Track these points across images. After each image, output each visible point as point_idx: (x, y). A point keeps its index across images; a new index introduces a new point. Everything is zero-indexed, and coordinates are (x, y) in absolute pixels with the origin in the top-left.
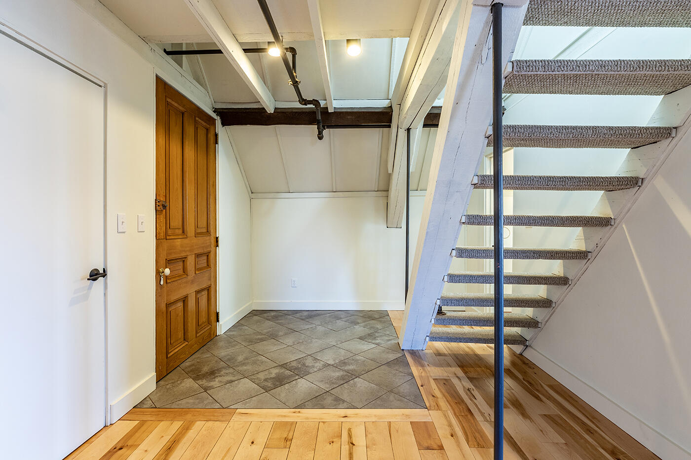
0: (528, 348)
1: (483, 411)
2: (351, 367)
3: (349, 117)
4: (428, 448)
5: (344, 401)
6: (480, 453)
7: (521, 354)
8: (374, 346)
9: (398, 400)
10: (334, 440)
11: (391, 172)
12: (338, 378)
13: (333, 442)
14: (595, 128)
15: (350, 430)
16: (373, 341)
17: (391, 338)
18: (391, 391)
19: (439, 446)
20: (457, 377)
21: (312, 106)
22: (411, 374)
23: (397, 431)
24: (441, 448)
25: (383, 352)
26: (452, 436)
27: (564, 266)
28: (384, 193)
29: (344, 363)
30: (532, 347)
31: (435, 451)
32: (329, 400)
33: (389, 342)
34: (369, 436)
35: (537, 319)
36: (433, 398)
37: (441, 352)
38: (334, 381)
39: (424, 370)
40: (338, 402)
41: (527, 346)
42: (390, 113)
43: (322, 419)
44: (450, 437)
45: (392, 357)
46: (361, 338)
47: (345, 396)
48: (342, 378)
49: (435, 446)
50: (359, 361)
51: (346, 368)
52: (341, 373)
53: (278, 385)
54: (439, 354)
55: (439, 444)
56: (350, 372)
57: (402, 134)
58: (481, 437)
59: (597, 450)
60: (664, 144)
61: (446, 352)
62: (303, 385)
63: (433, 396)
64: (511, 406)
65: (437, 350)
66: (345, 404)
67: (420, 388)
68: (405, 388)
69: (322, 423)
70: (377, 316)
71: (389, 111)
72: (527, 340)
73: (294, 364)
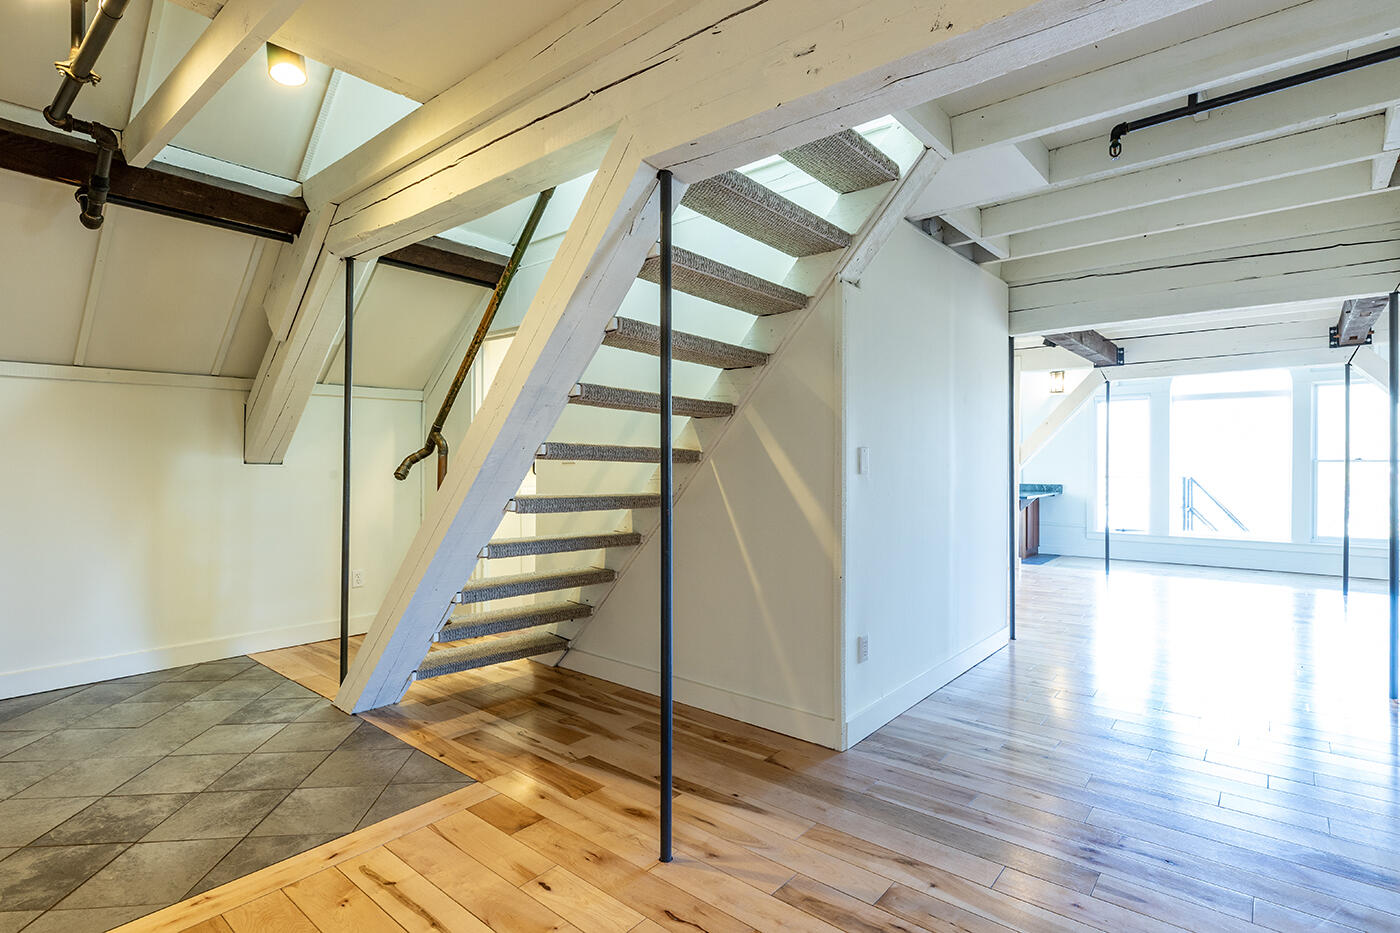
0: (570, 652)
1: (560, 753)
2: (260, 779)
3: (186, 193)
4: (522, 827)
5: (305, 837)
6: (594, 800)
7: (557, 666)
8: (279, 727)
9: (419, 791)
10: (346, 897)
11: (283, 339)
12: (245, 807)
13: (346, 901)
14: (713, 343)
15: (364, 869)
16: (271, 719)
17: (308, 702)
18: (391, 783)
19: (534, 818)
20: (489, 724)
21: (88, 138)
22: (406, 746)
23: (455, 829)
24: (539, 818)
25: (314, 730)
26: (543, 798)
27: (634, 518)
28: (239, 384)
29: (234, 777)
30: (575, 649)
31: (535, 825)
32: (266, 849)
33: (311, 711)
34: (411, 859)
35: (590, 603)
36: (474, 765)
37: (430, 697)
38: (240, 816)
39: (424, 732)
40: (290, 845)
41: (568, 649)
42: (302, 214)
43: (283, 882)
44: (541, 800)
45: (340, 732)
46: (227, 722)
47: (296, 827)
48: (258, 803)
49: (531, 820)
50: (272, 762)
51: (250, 783)
52: (246, 797)
53: (69, 885)
54: (430, 701)
55: (534, 815)
56: (268, 786)
57: (332, 267)
58: (580, 782)
59: (702, 741)
60: (757, 370)
61: (441, 695)
62: (157, 854)
63: (473, 762)
64: (588, 733)
65: (424, 697)
66: (313, 839)
67: (440, 759)
68: (414, 770)
69: (292, 888)
70: (228, 671)
71: (300, 208)
72: (568, 640)
73: (74, 828)
